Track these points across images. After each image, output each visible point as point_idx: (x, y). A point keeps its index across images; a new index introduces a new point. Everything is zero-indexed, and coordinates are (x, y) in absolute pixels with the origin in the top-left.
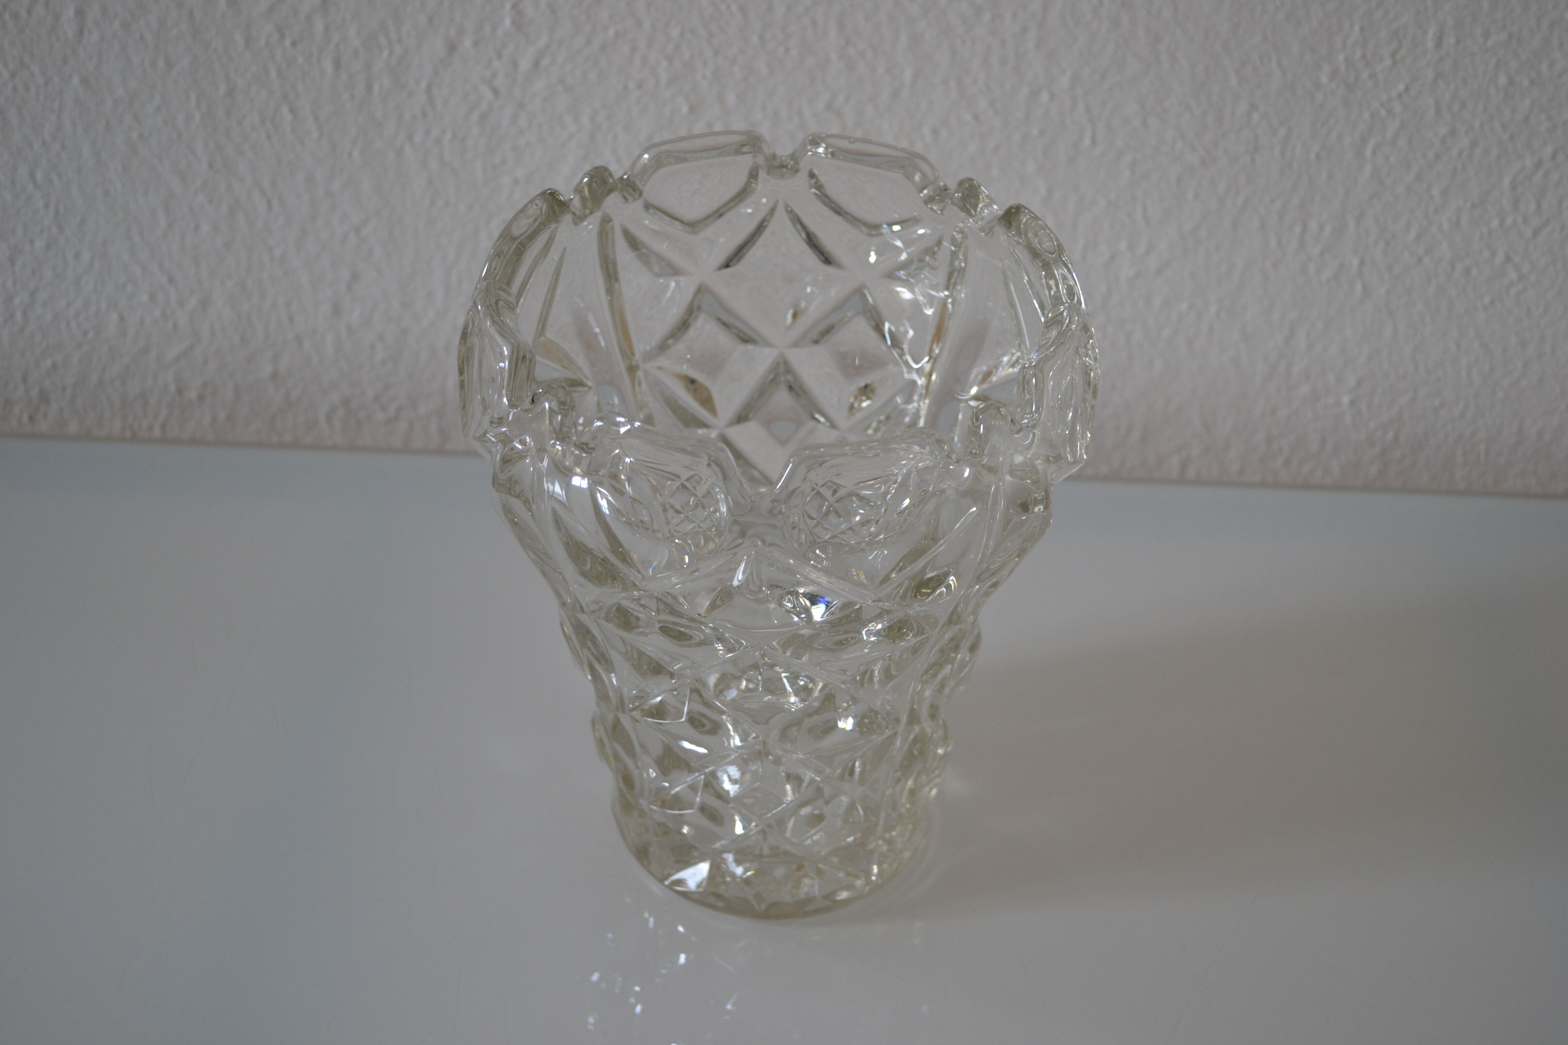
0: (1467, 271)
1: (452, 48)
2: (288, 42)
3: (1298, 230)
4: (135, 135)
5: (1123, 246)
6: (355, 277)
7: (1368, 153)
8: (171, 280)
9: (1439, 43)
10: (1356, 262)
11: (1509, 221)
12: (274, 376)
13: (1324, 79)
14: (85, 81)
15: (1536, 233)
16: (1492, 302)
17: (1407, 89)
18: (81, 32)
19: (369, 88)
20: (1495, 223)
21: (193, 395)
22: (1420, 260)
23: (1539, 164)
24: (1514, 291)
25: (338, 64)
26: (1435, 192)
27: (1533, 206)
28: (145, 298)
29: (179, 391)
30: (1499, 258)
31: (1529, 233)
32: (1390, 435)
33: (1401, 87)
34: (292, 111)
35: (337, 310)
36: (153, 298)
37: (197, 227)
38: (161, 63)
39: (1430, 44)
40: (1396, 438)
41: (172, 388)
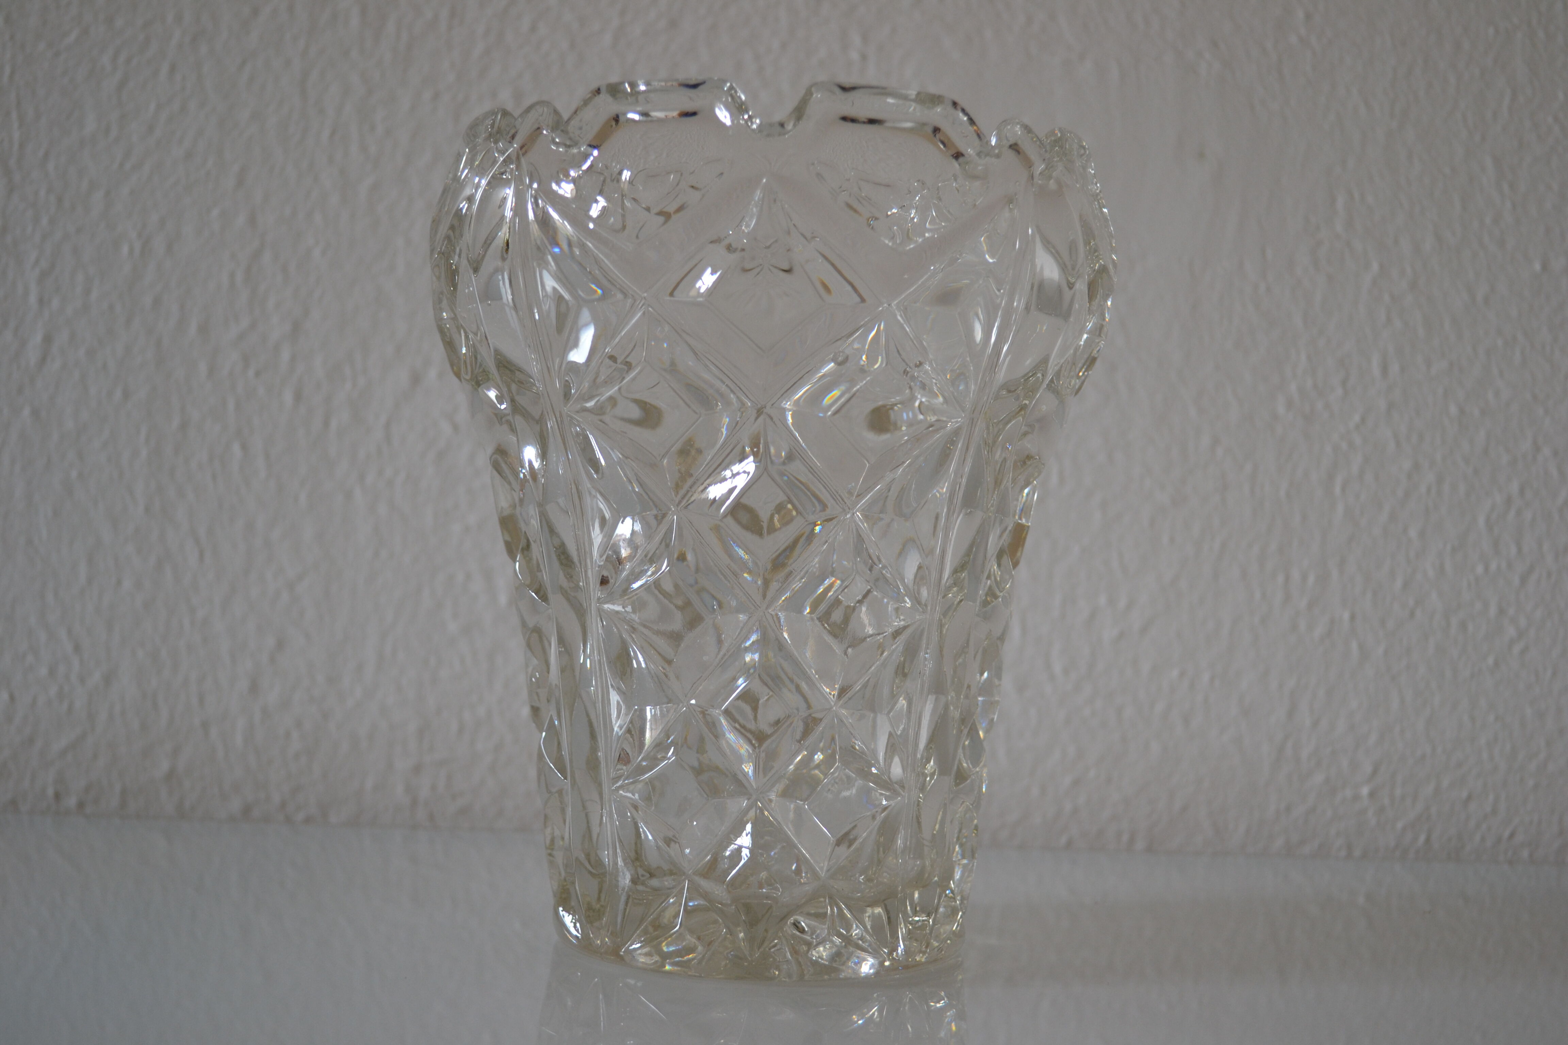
0: (1463, 626)
1: (416, 379)
2: (251, 373)
3: (1280, 579)
4: (74, 474)
5: (1103, 600)
6: (281, 645)
7: (1338, 490)
8: (77, 648)
9: (1385, 370)
10: (1346, 616)
11: (1493, 566)
12: (170, 775)
13: (1281, 409)
14: (35, 413)
15: (1524, 580)
16: (1496, 664)
17: (1363, 420)
18: (43, 360)
19: (326, 423)
20: (1480, 569)
21: (71, 802)
22: (1412, 614)
23: (1509, 501)
24: (1517, 649)
25: (298, 397)
26: (1413, 533)
27: (1514, 550)
28: (43, 671)
29: (57, 796)
30: (1493, 611)
31: (1516, 581)
32: (1422, 838)
33: (1357, 418)
34: (244, 447)
35: (254, 688)
36: (52, 672)
37: (119, 582)
38: (118, 394)
39: (1376, 370)
40: (1428, 840)
41: (50, 792)
